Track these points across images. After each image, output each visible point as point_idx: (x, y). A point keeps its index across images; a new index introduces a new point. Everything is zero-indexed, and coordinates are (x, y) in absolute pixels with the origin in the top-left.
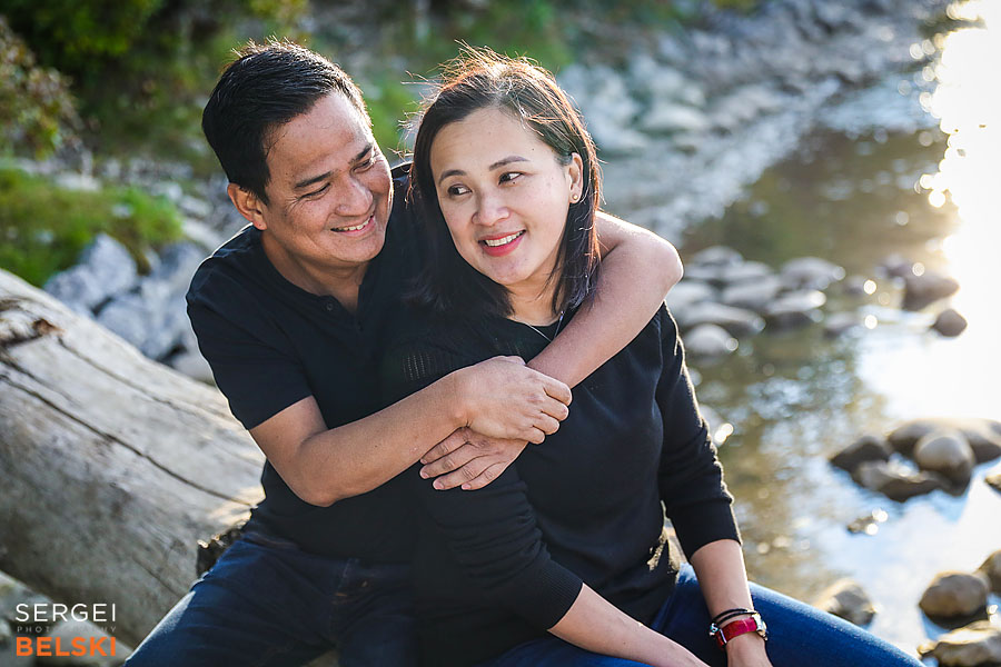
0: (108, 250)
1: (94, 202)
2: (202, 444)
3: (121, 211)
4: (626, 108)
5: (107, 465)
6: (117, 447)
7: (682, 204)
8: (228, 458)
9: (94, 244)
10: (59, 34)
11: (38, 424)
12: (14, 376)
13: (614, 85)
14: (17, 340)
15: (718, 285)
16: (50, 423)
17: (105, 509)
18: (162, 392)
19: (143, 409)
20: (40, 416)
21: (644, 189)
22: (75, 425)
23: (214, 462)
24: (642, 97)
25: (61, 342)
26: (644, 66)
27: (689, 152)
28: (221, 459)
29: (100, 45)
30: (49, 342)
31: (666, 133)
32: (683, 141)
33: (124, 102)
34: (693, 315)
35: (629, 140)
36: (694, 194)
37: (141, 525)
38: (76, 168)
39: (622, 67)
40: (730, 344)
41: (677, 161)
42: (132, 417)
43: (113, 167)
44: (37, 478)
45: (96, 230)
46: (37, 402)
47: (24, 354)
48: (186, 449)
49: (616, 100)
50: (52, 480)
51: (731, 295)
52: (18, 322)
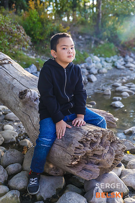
0: (33, 66)
1: (33, 60)
2: (28, 81)
3: (37, 61)
4: (123, 63)
5: (13, 82)
6: (15, 80)
7: (128, 77)
8: (31, 83)
9: (32, 65)
10: (34, 35)
11: (4, 75)
12: (3, 68)
13: (122, 59)
14: (5, 63)
15: (129, 87)
16: (6, 75)
17: (11, 88)
18: (24, 74)
19: (21, 75)
20: (5, 74)
21: (122, 74)
22: (10, 76)
23: (29, 84)
24: (126, 62)
25: (12, 65)
26: (128, 57)
27: (132, 70)
28: (30, 83)
29: (40, 38)
30: (10, 65)
31: (129, 67)
32: (131, 68)
33: (42, 47)
34: (124, 90)
35: (122, 67)
36: (131, 76)
37: (15, 91)
38: (33, 55)
39: (124, 57)
40: (128, 95)
41: (129, 71)
42: (19, 76)
43: (39, 56)
44: (2, 83)
45: (32, 63)
46: (5, 72)
47: (6, 66)
48: (25, 81)
49: (122, 61)
50: (4, 83)
51: (131, 89)
52: (6, 61)
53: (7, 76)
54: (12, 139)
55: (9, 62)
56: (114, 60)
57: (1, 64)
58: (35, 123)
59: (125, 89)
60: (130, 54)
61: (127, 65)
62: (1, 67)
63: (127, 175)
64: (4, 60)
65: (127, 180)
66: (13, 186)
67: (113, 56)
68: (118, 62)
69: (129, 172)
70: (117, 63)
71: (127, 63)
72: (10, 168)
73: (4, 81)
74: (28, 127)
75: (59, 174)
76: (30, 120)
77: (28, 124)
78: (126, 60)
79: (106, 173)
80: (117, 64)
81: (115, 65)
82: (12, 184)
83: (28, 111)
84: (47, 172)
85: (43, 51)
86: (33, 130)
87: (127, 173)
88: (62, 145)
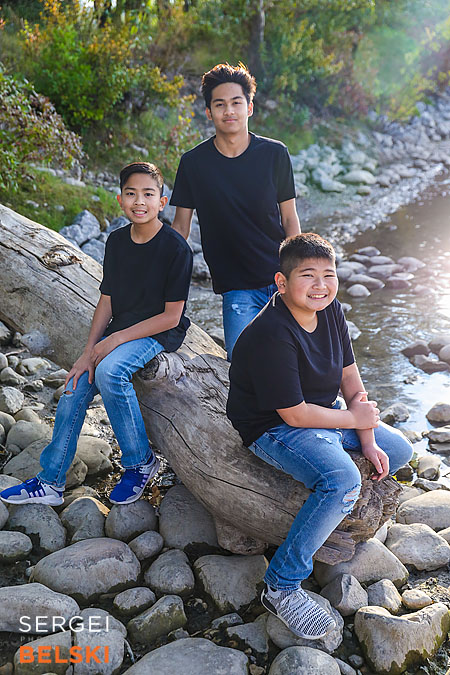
0: (89, 217)
3: (95, 198)
7: (358, 221)
12: (62, 279)
14: (63, 264)
15: (367, 265)
16: (76, 301)
20: (72, 298)
24: (346, 164)
25: (81, 266)
26: (349, 148)
27: (364, 194)
30: (77, 267)
31: (356, 183)
34: (354, 277)
35: (337, 185)
38: (75, 176)
39: (338, 147)
40: (368, 293)
43: (91, 175)
44: (70, 324)
45: (84, 208)
46: (71, 291)
47: (66, 270)
49: (333, 164)
50: (76, 325)
51: (373, 269)
52: (64, 257)
53: (79, 305)
54: (103, 461)
55: (72, 257)
56: (312, 162)
57: (54, 267)
58: (190, 439)
59: (356, 272)
60: (357, 137)
61: (348, 176)
62: (55, 275)
63: (401, 540)
64: (55, 249)
65: (402, 550)
66: (162, 585)
67: (306, 147)
68: (323, 169)
69: (403, 533)
70: (319, 170)
71: (348, 171)
72: (139, 545)
73: (75, 319)
74: (172, 448)
75: (254, 552)
76: (174, 432)
77: (171, 441)
78: (345, 160)
79: (362, 543)
80: (319, 175)
81: (316, 178)
82: (156, 581)
83: (164, 406)
84: (228, 547)
85: (101, 156)
86: (187, 458)
87: (400, 534)
88: (271, 494)
